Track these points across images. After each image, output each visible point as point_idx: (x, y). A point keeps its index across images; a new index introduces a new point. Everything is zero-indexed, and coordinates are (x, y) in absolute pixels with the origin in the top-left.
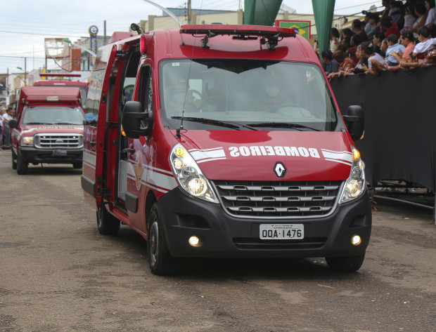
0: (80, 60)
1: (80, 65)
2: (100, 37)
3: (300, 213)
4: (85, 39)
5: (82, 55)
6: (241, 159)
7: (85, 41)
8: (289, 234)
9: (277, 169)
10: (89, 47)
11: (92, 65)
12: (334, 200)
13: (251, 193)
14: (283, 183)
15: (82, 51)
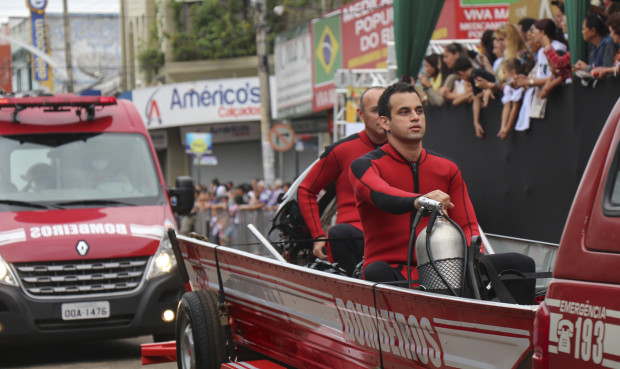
0: (11, 70)
1: (10, 81)
2: (54, 17)
3: (105, 291)
4: (18, 22)
5: (15, 58)
6: (42, 240)
7: (20, 25)
8: (93, 313)
9: (79, 248)
10: (30, 39)
11: (37, 79)
12: (142, 276)
13: (53, 273)
14: (87, 261)
15: (14, 49)
